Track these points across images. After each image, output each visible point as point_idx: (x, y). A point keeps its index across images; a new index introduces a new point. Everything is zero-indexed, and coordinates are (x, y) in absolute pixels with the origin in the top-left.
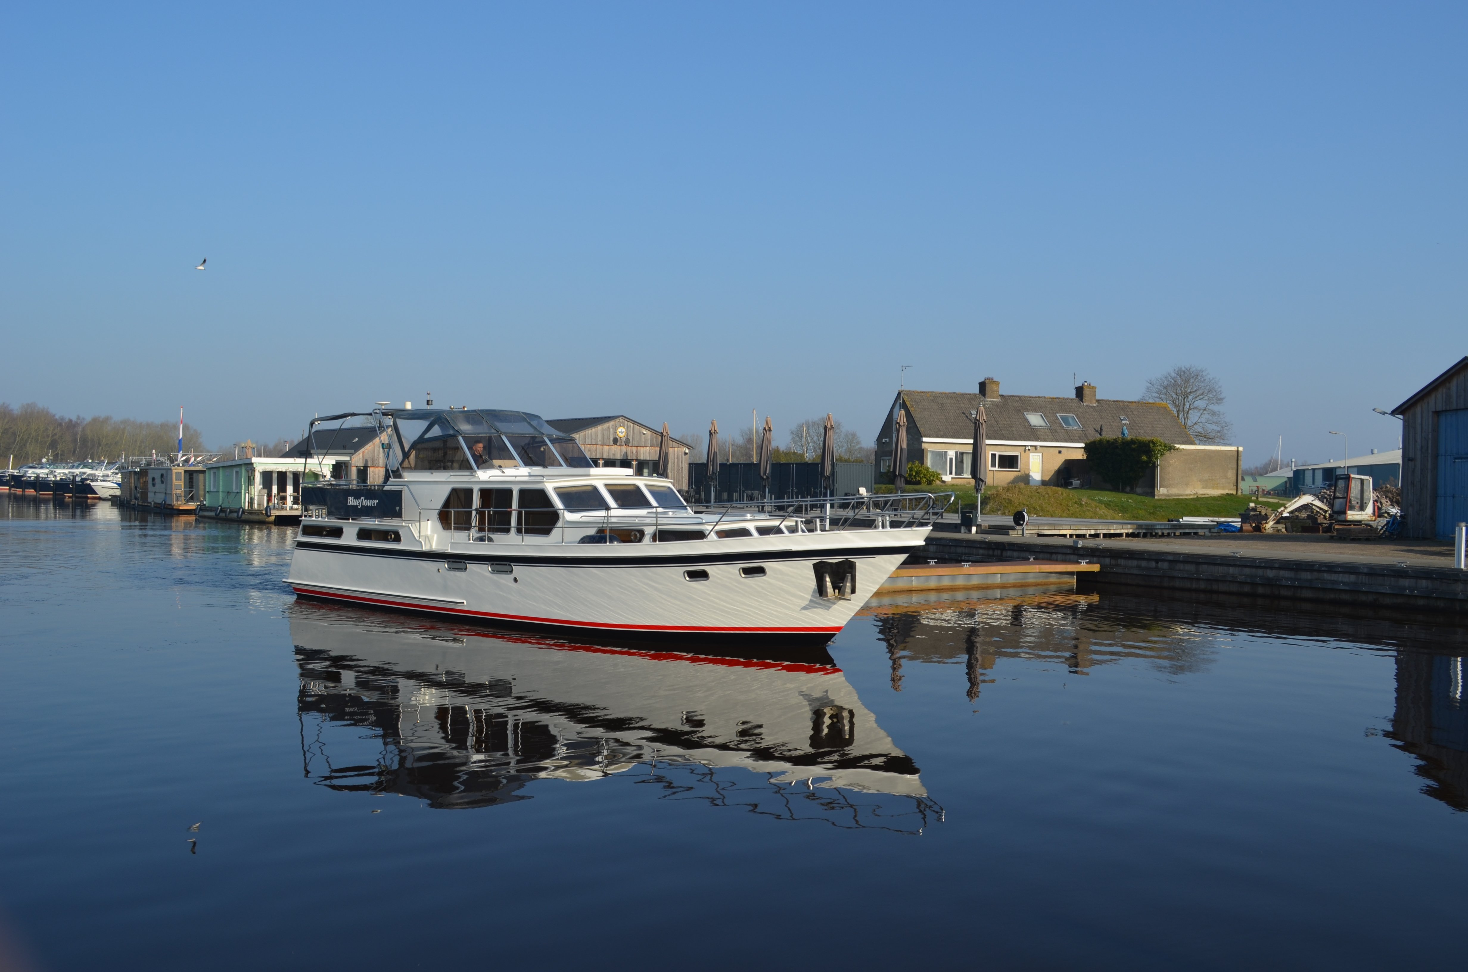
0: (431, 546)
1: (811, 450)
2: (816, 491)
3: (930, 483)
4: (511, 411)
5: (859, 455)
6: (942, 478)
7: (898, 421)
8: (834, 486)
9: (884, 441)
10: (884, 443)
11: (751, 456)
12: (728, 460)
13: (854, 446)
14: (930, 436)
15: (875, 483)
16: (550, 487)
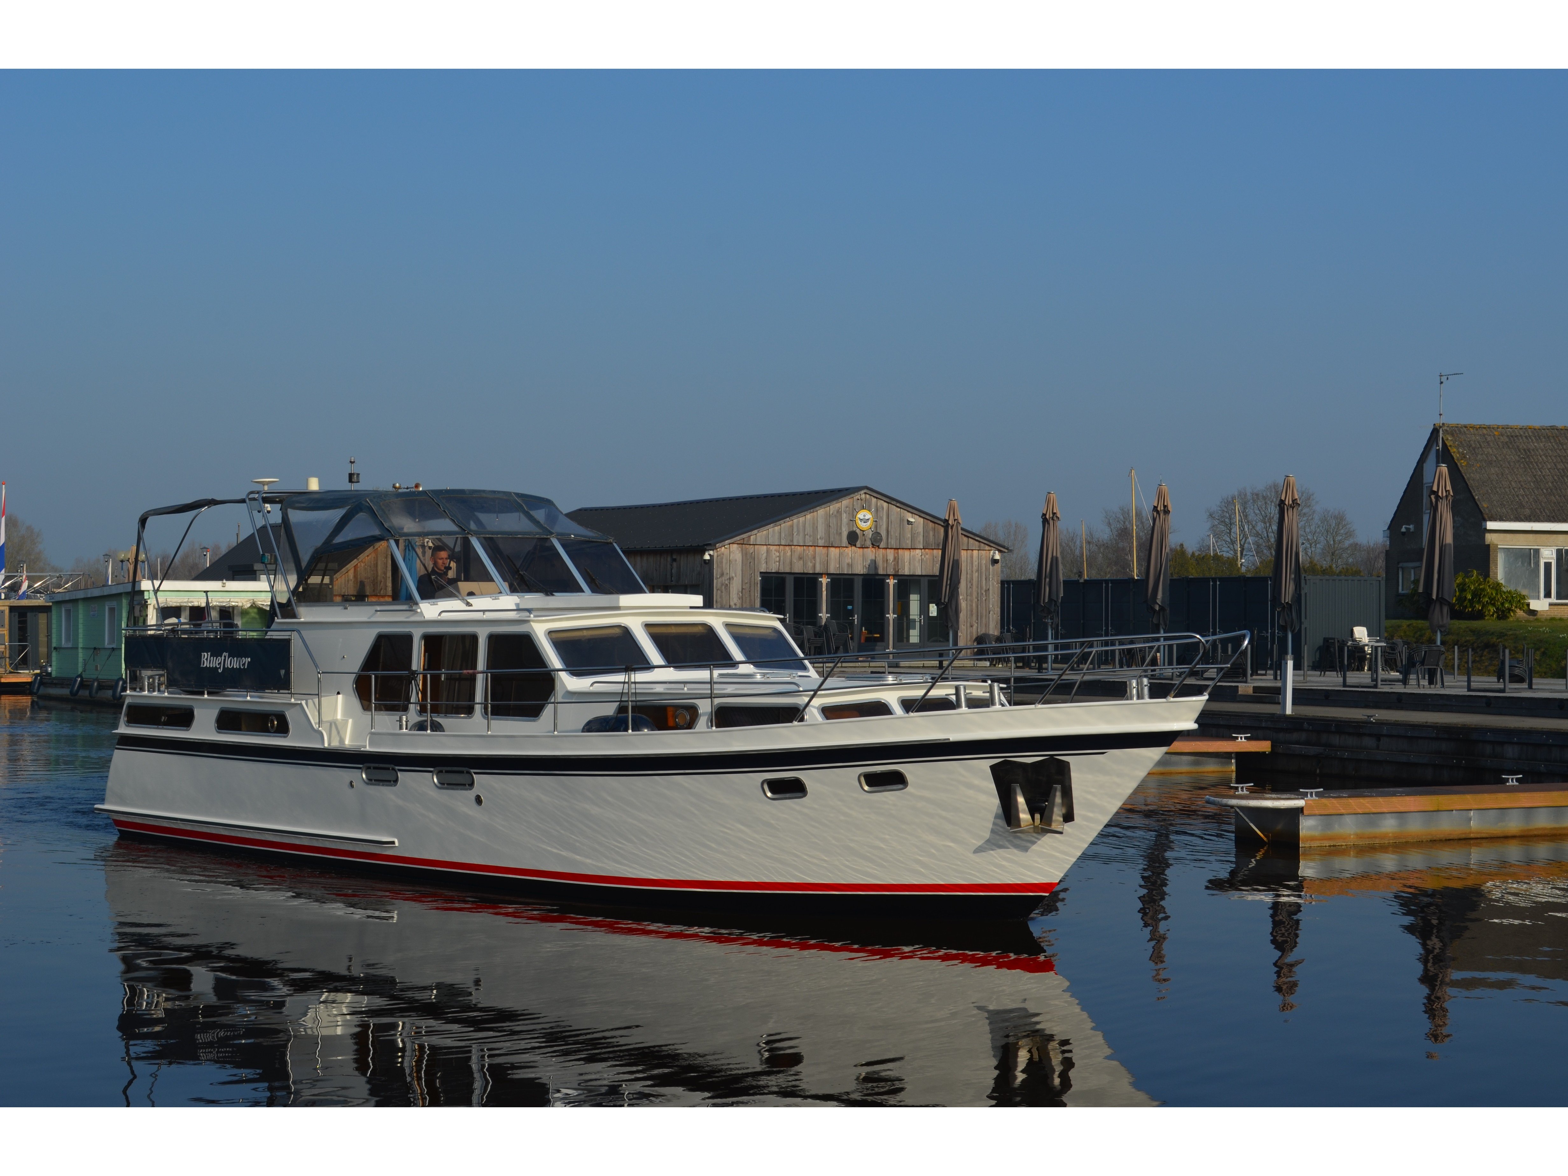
0: (342, 741)
1: (1250, 550)
2: (1264, 634)
3: (1503, 615)
4: (494, 492)
5: (1350, 560)
6: (1528, 605)
7: (1435, 489)
8: (1301, 623)
9: (1403, 530)
10: (1404, 534)
11: (1127, 565)
12: (1080, 574)
13: (1340, 542)
14: (1501, 519)
15: (1387, 617)
16: (540, 630)
